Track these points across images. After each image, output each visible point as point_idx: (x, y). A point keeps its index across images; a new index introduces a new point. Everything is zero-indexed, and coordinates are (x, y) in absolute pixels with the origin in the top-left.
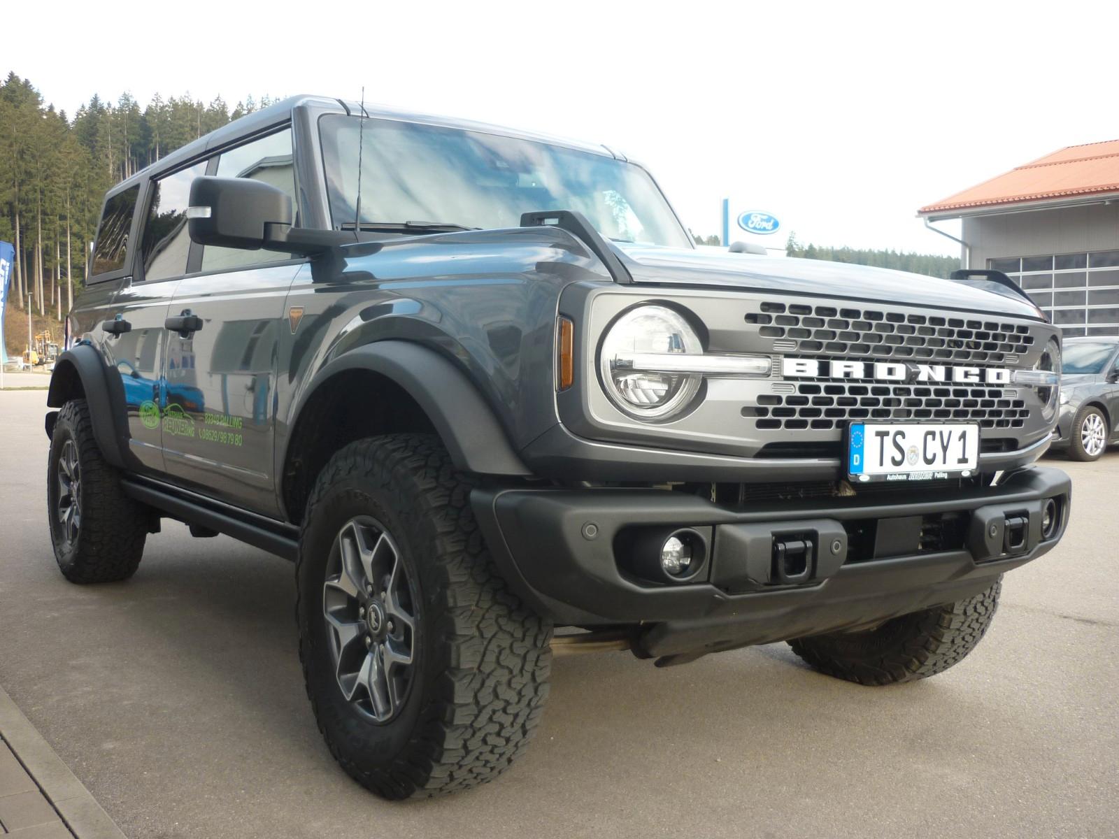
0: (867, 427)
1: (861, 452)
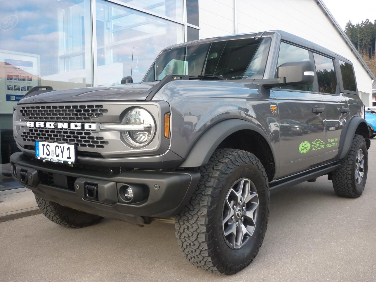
0: (40, 142)
1: (38, 150)
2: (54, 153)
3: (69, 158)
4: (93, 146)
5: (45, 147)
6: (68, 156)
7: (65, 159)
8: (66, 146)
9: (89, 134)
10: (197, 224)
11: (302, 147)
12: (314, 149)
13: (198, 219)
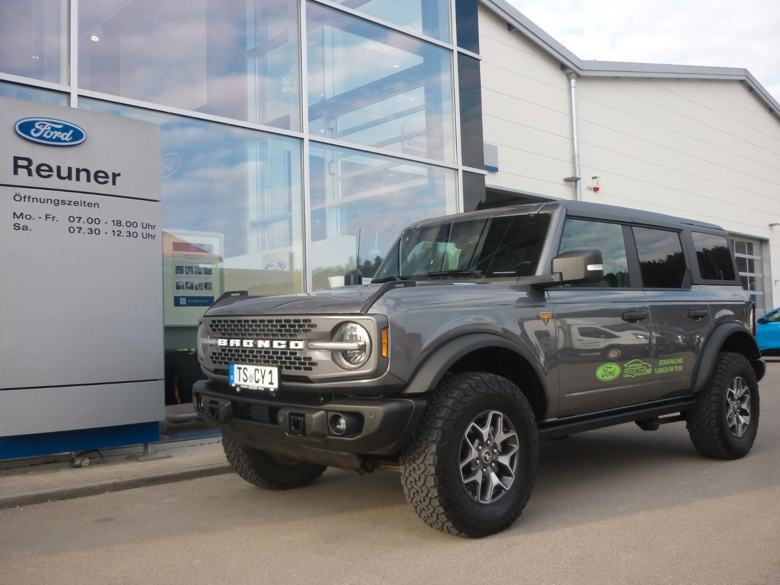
0: (235, 365)
1: (233, 374)
2: (253, 378)
3: (271, 383)
4: (299, 368)
5: (242, 371)
6: (270, 381)
7: (267, 385)
8: (268, 369)
9: (295, 354)
10: (425, 465)
11: (603, 371)
12: (629, 375)
13: (426, 458)
